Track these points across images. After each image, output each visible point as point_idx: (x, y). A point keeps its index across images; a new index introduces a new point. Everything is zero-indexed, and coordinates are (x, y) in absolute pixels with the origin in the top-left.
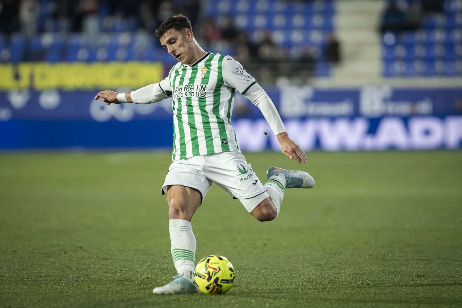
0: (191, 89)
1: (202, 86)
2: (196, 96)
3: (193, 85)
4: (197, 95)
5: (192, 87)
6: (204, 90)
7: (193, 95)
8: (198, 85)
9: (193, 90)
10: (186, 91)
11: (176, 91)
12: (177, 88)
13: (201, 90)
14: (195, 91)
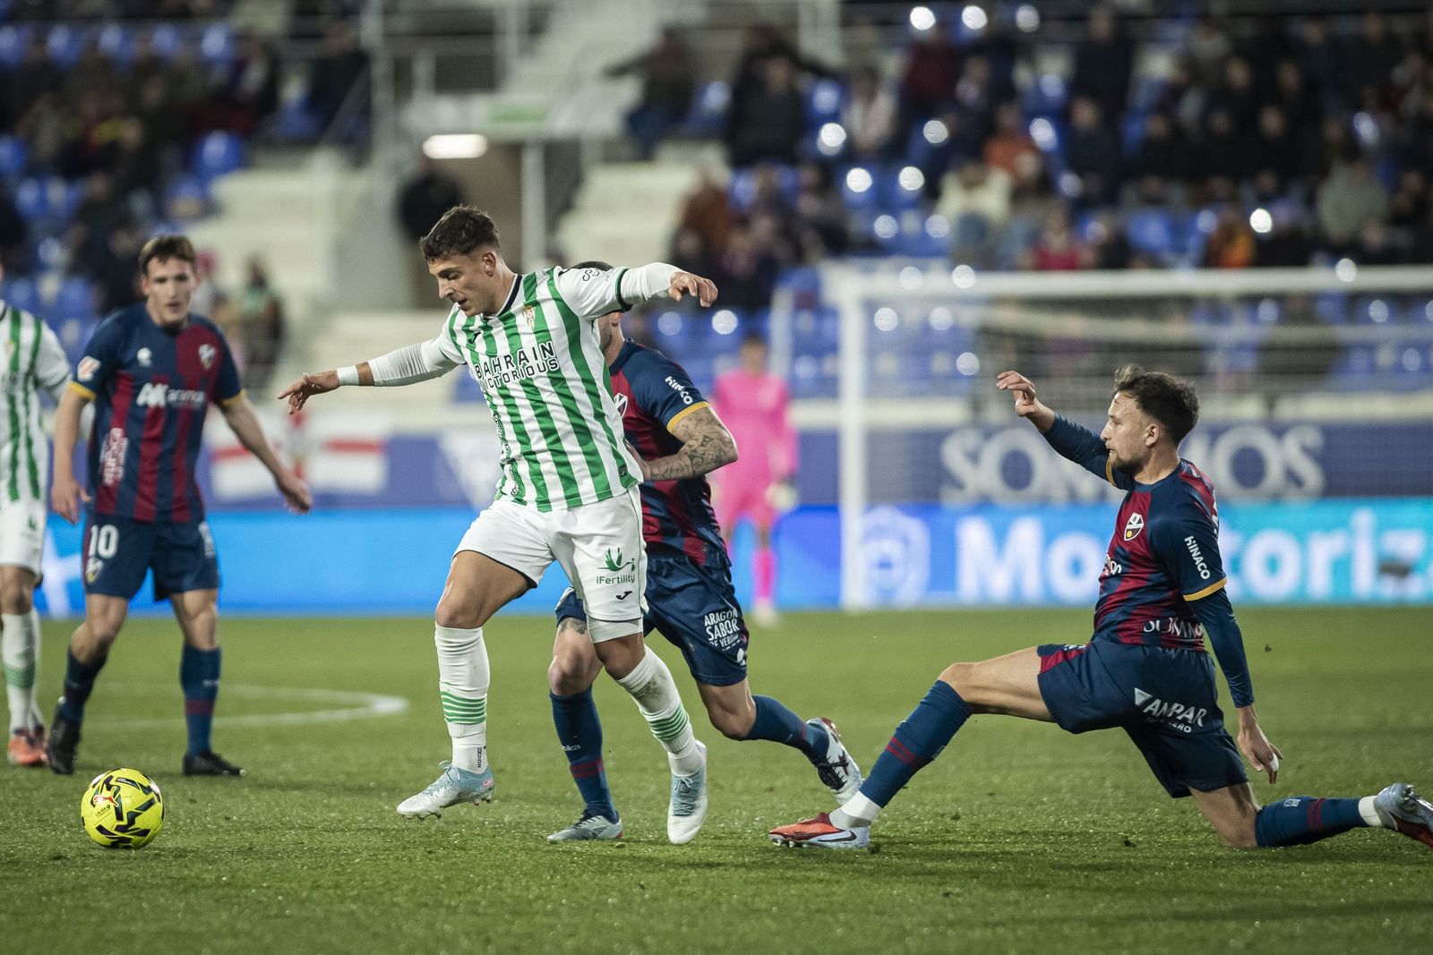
0: (522, 362)
1: (542, 346)
2: (541, 372)
3: (523, 352)
4: (542, 369)
5: (522, 357)
6: (551, 353)
7: (531, 372)
8: (533, 349)
9: (528, 362)
10: (511, 368)
11: (486, 371)
12: (485, 363)
13: (545, 356)
14: (532, 362)
